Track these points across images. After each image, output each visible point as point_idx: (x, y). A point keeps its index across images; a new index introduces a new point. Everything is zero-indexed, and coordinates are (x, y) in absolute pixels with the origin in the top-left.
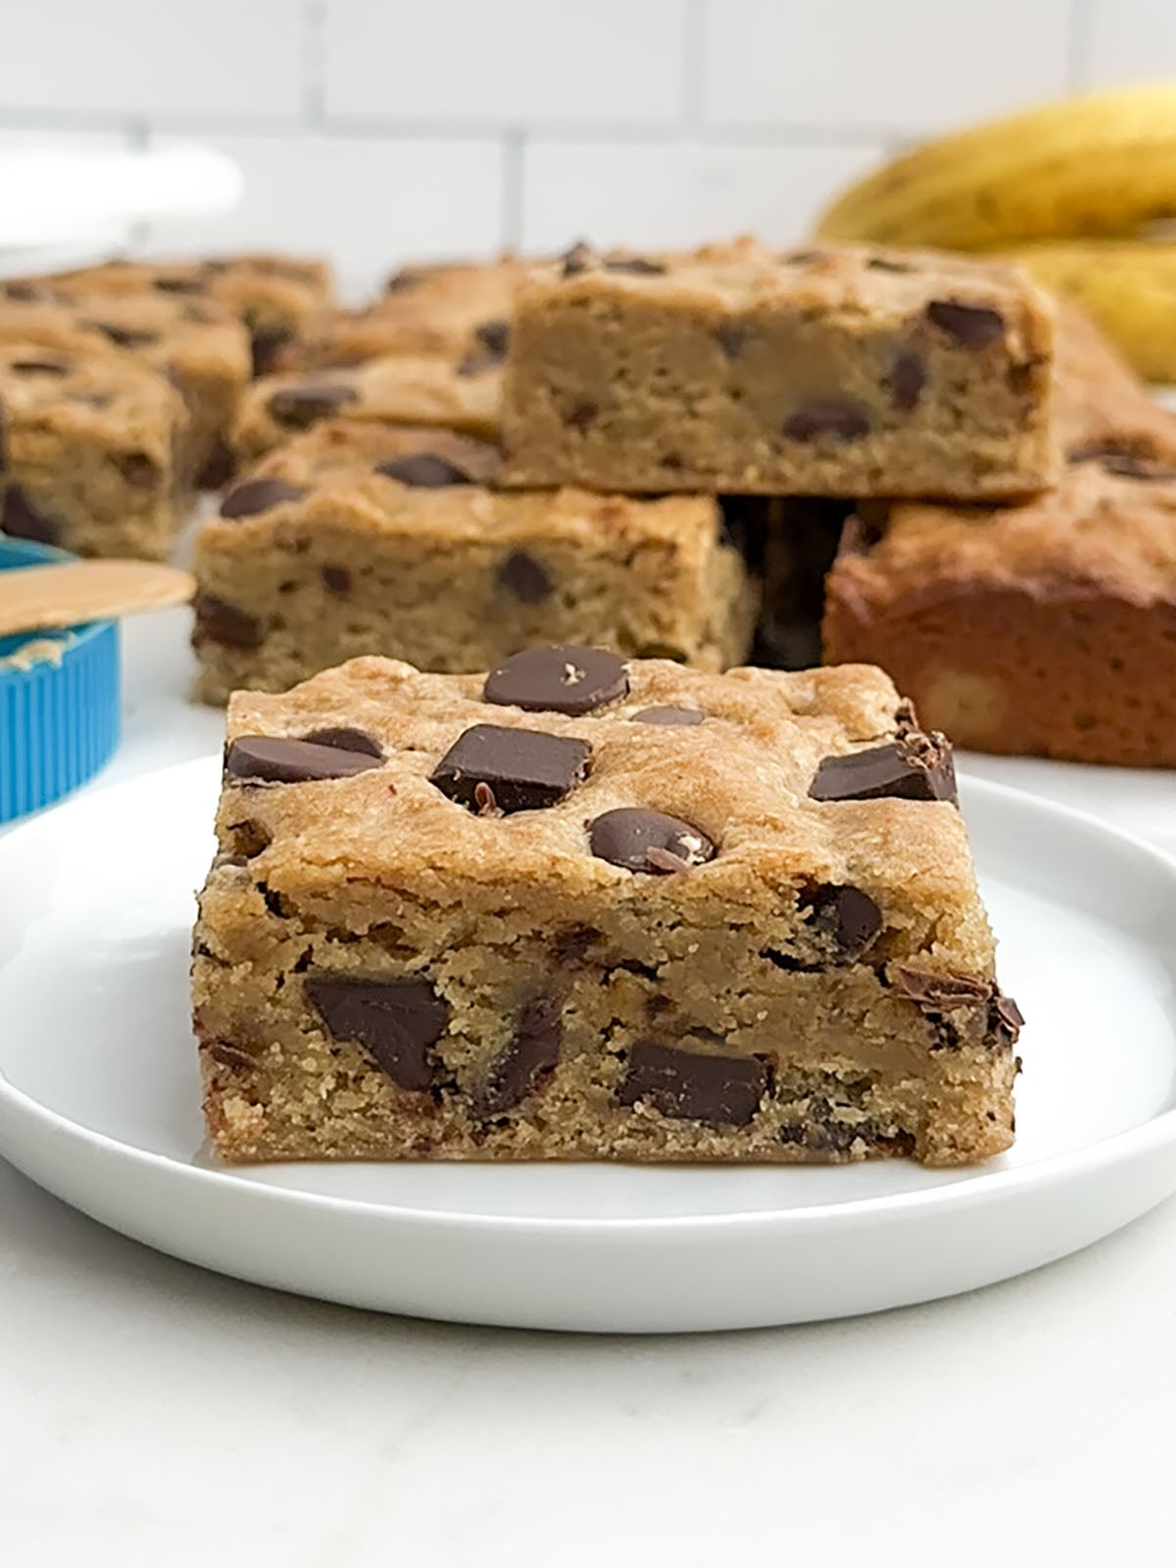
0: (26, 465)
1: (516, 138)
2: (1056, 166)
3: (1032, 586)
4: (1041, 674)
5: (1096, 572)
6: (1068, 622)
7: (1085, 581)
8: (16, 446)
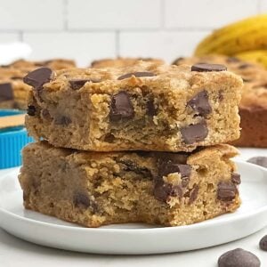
0: (18, 98)
1: (118, 32)
2: (254, 32)
3: (249, 109)
4: (252, 128)
5: (263, 105)
6: (257, 116)
7: (260, 107)
8: (16, 94)
